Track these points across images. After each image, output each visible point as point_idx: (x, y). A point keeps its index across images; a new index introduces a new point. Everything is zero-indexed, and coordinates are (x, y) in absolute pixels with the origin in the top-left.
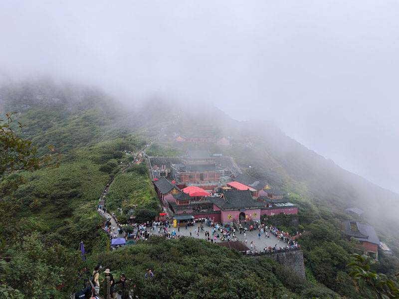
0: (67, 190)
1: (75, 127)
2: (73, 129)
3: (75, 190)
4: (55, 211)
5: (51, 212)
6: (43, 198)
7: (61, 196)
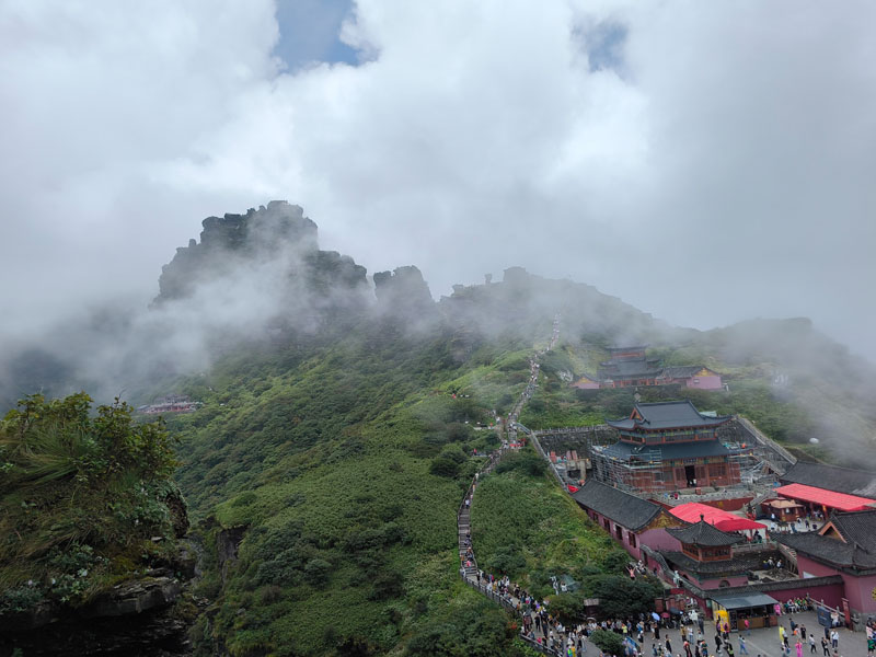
0: (376, 526)
1: (317, 383)
2: (314, 386)
3: (391, 524)
4: (361, 582)
5: (353, 585)
6: (326, 548)
7: (368, 543)
